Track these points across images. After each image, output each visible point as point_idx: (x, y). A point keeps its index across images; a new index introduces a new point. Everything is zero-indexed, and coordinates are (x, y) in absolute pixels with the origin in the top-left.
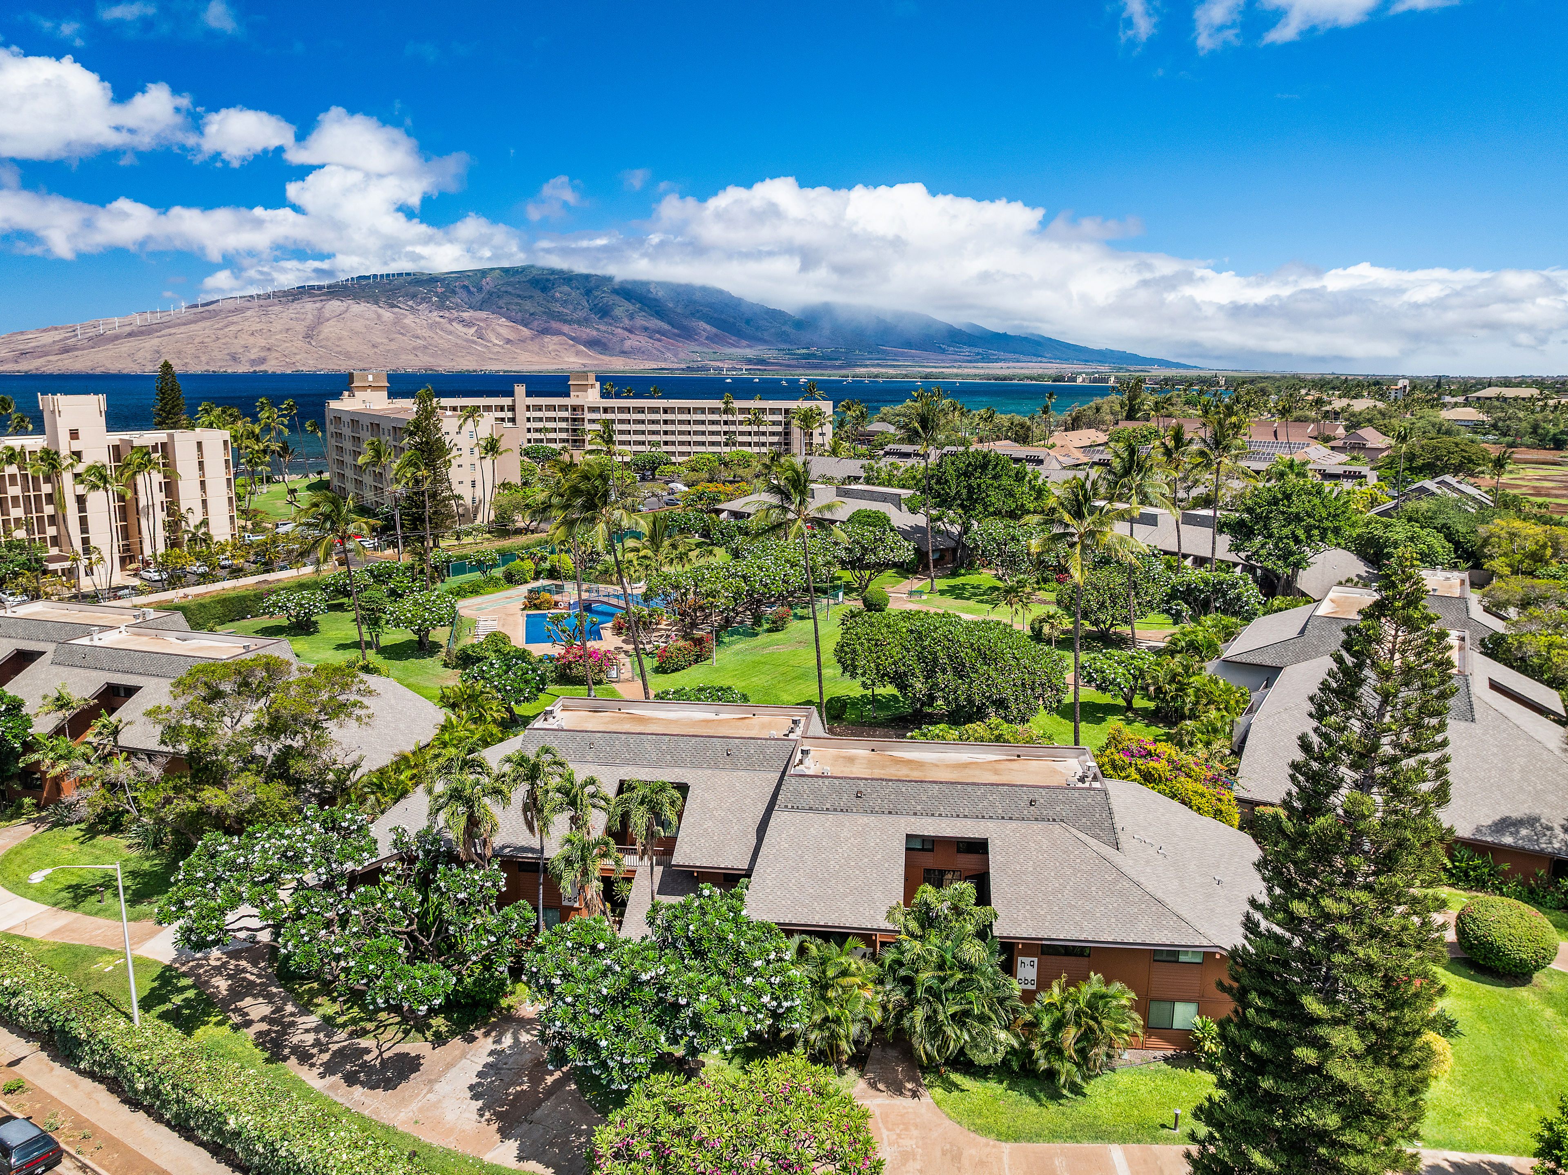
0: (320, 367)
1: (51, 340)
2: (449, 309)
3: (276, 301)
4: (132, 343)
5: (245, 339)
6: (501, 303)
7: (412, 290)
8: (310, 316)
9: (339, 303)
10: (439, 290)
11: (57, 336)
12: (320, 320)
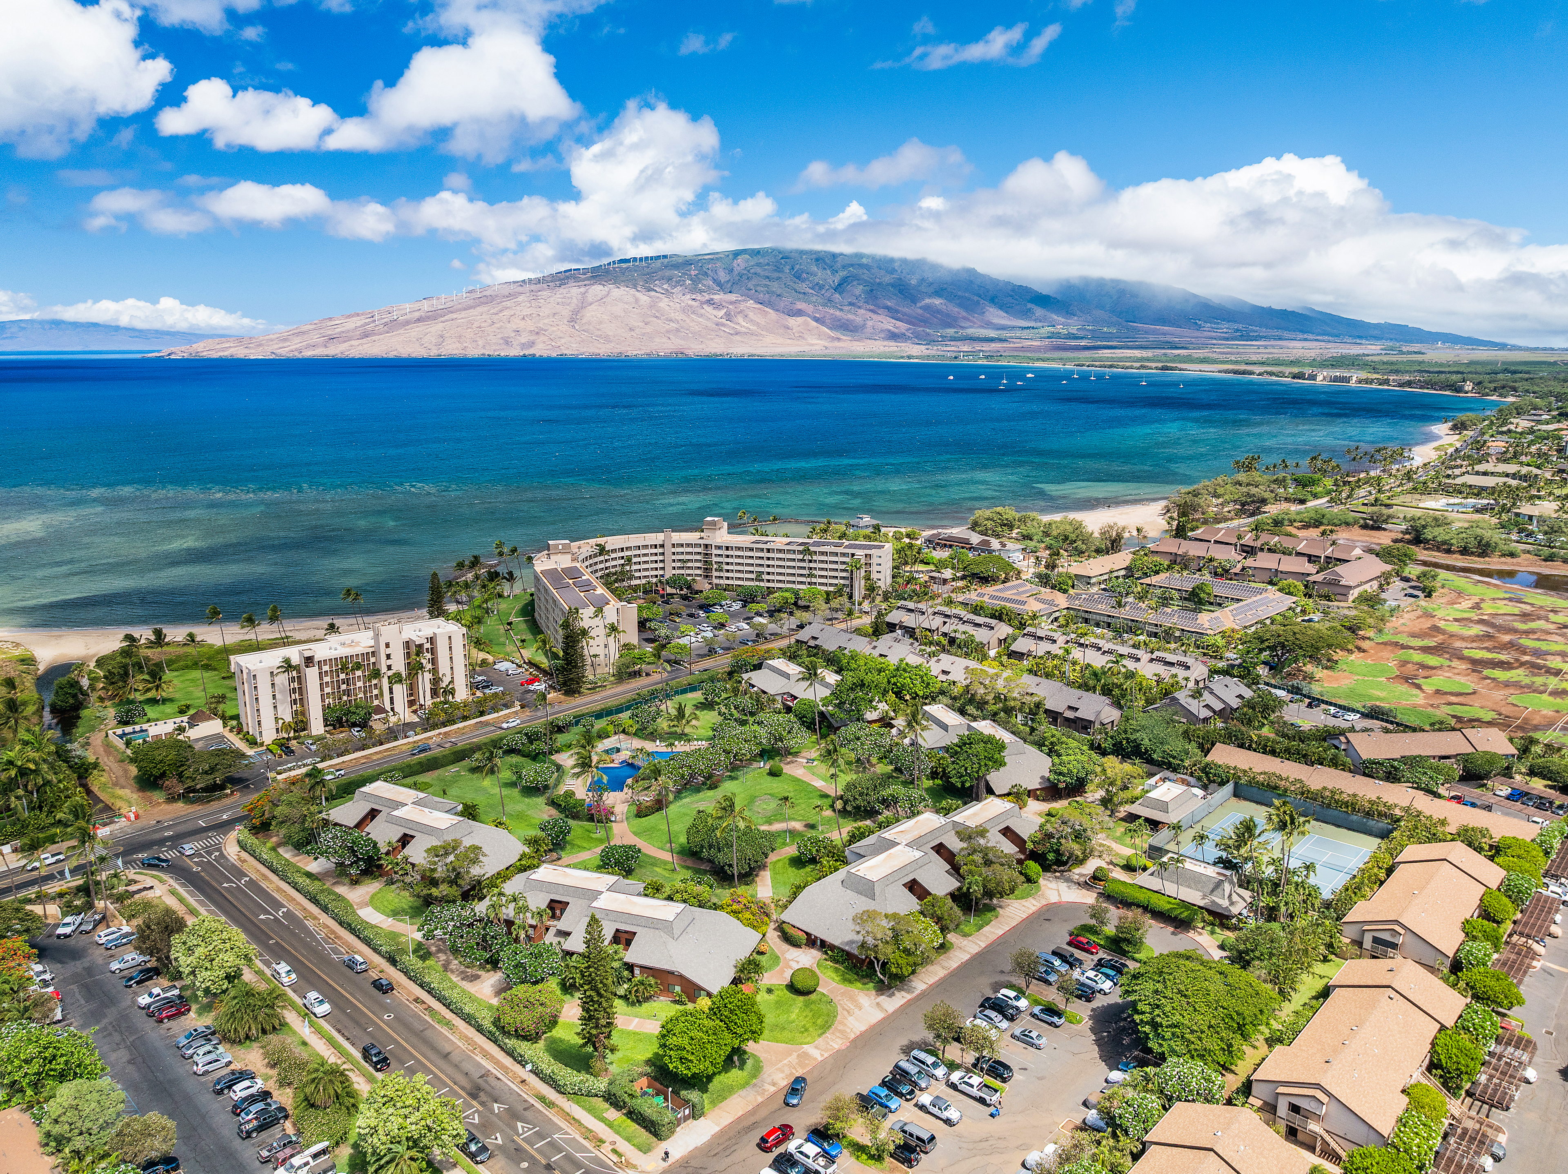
0: (582, 350)
1: (353, 326)
2: (701, 291)
3: (545, 285)
4: (419, 329)
5: (517, 324)
6: (750, 285)
7: (668, 273)
8: (575, 301)
9: (601, 287)
10: (693, 273)
11: (357, 322)
12: (583, 304)
